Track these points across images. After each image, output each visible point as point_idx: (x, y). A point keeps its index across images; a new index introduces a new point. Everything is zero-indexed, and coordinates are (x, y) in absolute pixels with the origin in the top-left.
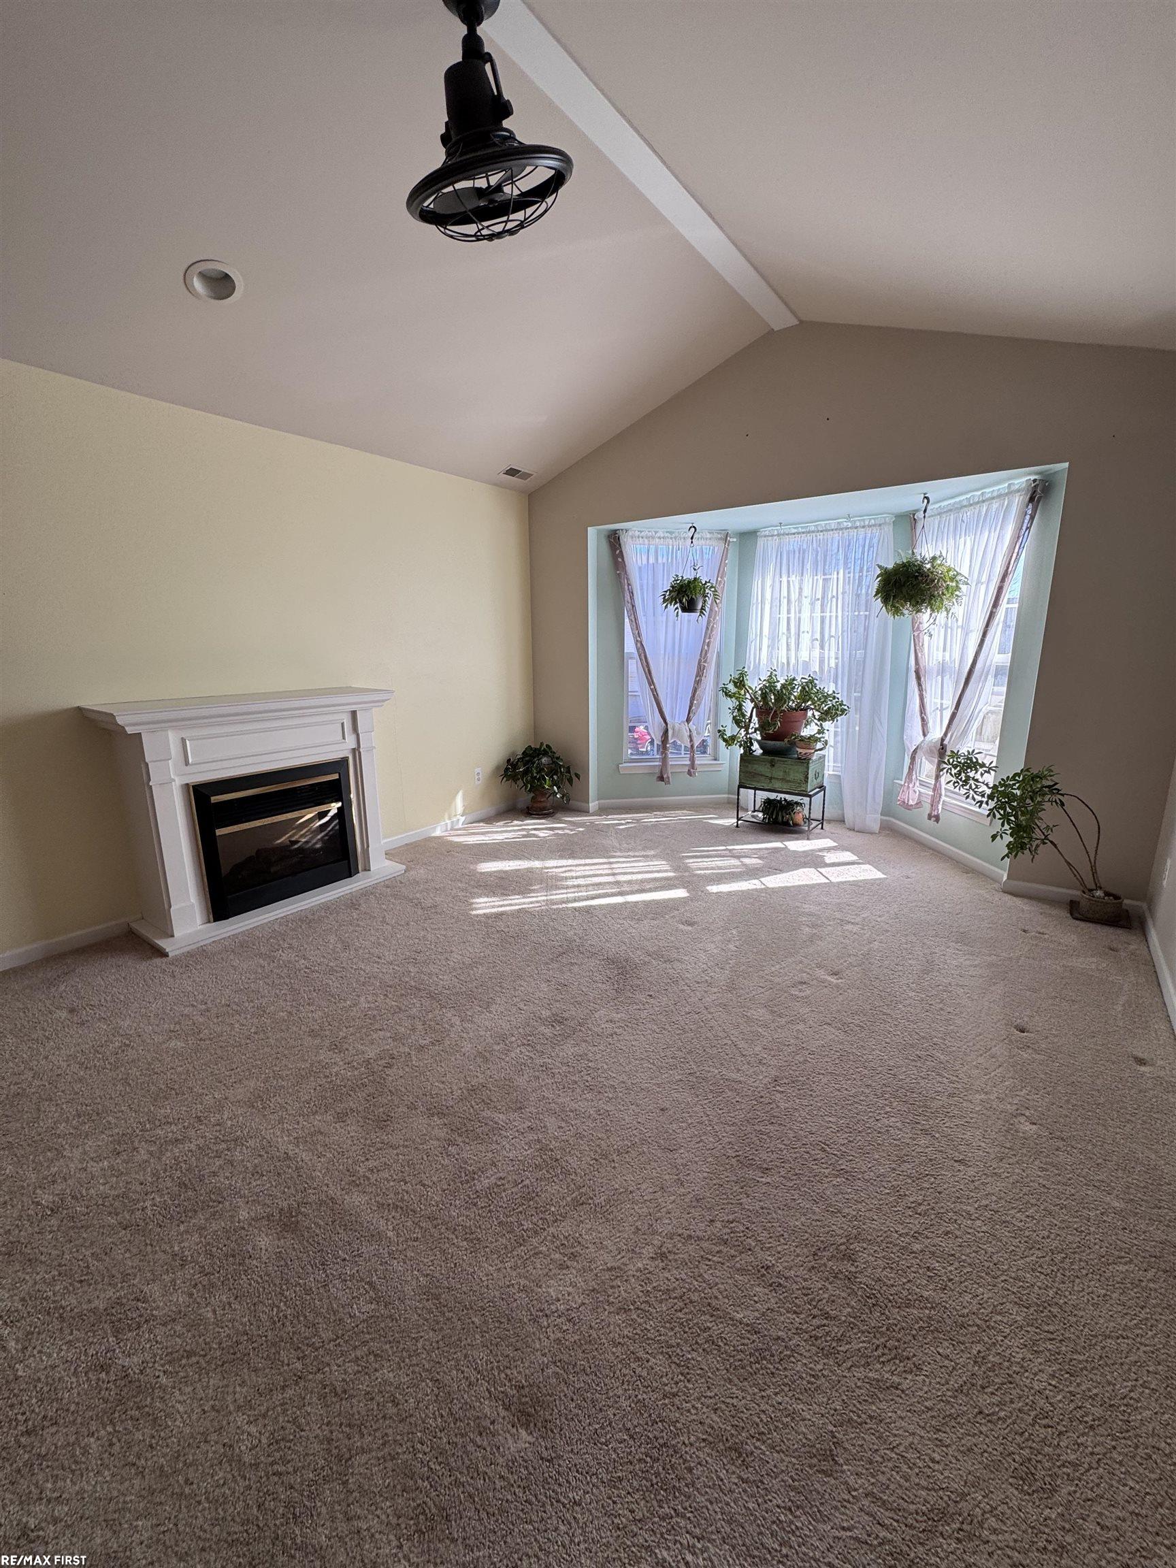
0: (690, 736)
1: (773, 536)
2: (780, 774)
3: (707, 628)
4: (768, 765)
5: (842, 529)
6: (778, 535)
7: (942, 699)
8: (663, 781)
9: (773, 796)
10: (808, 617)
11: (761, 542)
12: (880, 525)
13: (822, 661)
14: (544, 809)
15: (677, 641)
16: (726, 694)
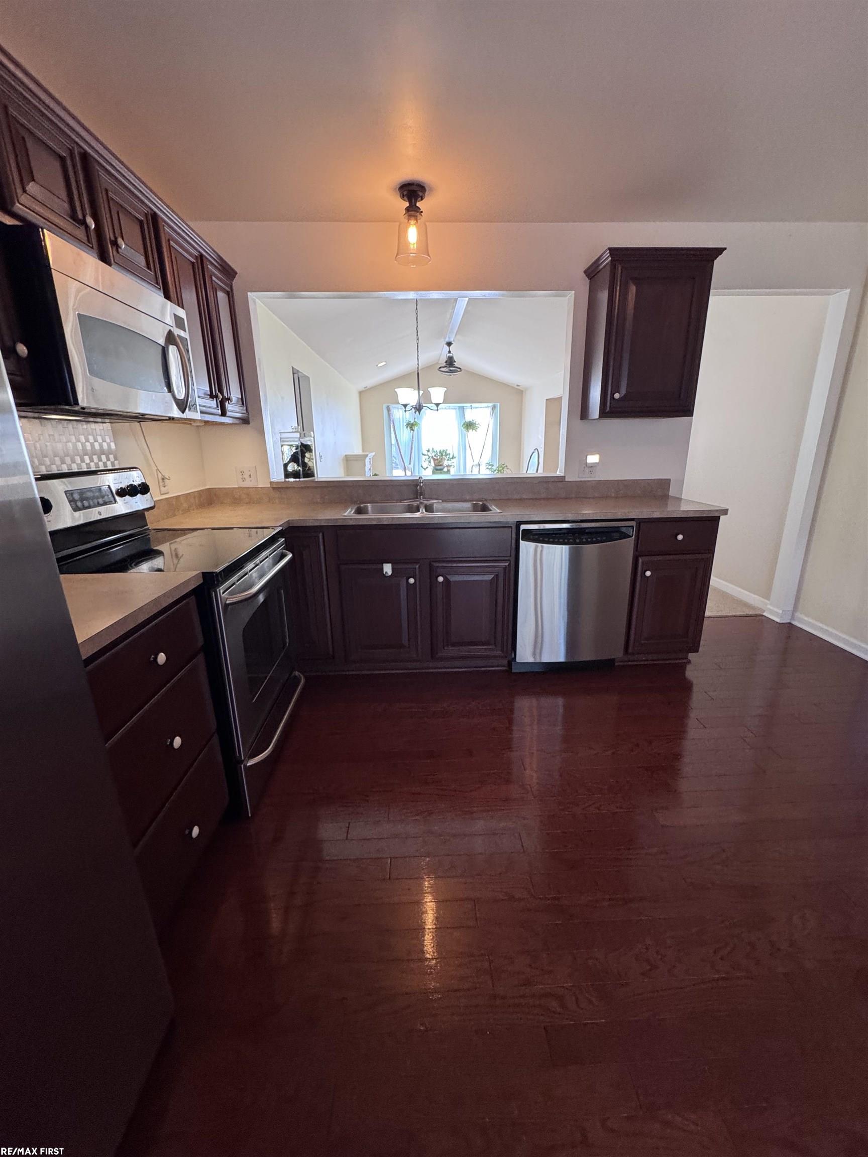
3: (413, 436)
7: (475, 452)
12: (457, 410)
13: (445, 444)
15: (405, 438)
16: (423, 455)
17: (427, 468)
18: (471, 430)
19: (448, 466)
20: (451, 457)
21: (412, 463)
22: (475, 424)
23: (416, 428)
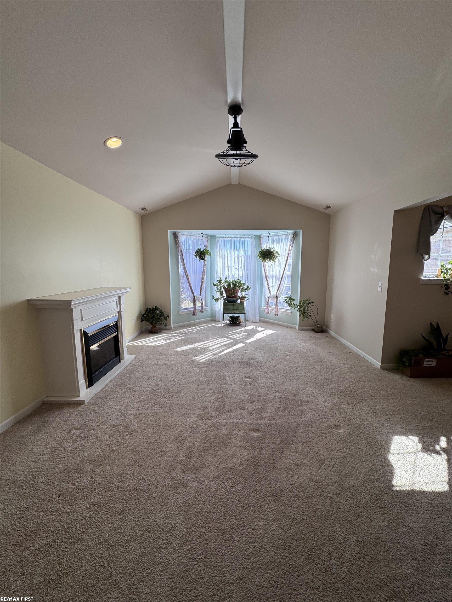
0: (201, 299)
1: (221, 238)
2: (236, 308)
3: (204, 265)
4: (232, 306)
5: (241, 238)
6: (223, 238)
7: (273, 284)
8: (195, 315)
9: (233, 315)
10: (234, 262)
11: (217, 239)
12: (251, 238)
13: (239, 275)
14: (157, 330)
15: (195, 269)
16: (215, 285)
17: (218, 299)
18: (268, 260)
19: (243, 298)
20: (246, 287)
21: (203, 293)
22: (273, 252)
23: (207, 257)
